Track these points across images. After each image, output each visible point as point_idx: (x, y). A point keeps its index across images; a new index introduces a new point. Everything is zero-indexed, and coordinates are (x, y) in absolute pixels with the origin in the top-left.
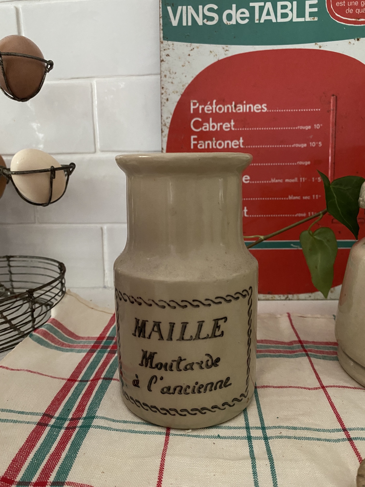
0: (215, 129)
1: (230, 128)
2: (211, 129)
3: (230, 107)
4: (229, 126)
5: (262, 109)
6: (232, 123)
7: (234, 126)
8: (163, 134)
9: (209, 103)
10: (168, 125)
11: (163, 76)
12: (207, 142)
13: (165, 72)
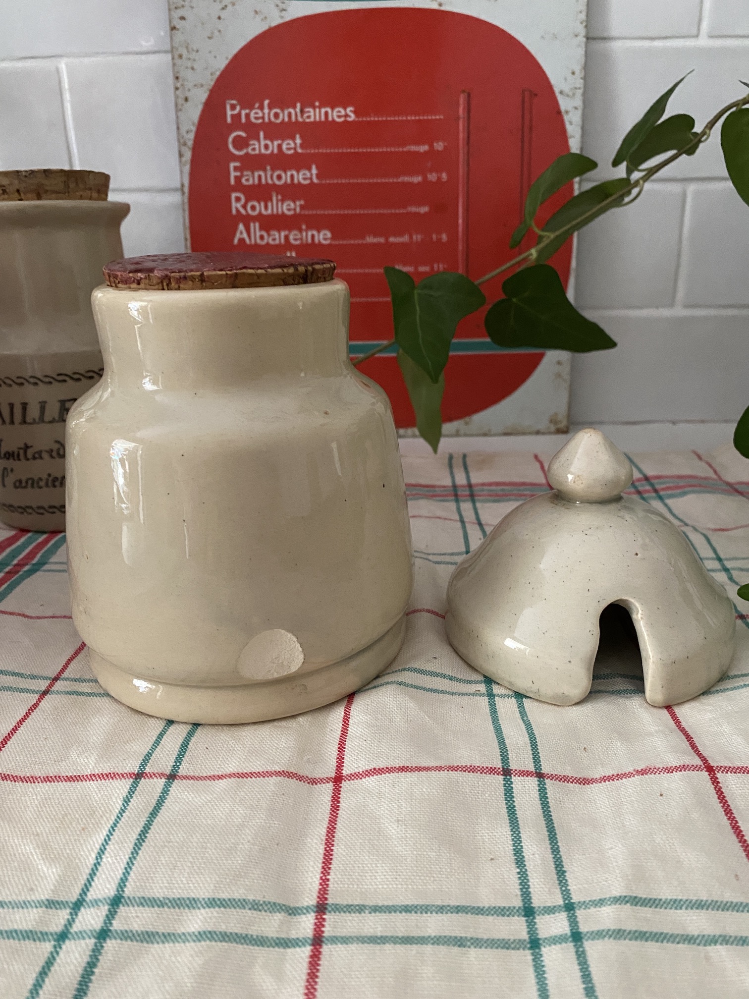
0: (269, 152)
1: (295, 149)
2: (263, 151)
3: (293, 113)
4: (292, 145)
5: (346, 116)
6: (298, 141)
7: (302, 146)
8: (184, 159)
9: (257, 105)
10: (190, 143)
11: (176, 56)
12: (256, 174)
13: (180, 49)
